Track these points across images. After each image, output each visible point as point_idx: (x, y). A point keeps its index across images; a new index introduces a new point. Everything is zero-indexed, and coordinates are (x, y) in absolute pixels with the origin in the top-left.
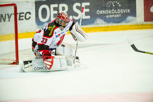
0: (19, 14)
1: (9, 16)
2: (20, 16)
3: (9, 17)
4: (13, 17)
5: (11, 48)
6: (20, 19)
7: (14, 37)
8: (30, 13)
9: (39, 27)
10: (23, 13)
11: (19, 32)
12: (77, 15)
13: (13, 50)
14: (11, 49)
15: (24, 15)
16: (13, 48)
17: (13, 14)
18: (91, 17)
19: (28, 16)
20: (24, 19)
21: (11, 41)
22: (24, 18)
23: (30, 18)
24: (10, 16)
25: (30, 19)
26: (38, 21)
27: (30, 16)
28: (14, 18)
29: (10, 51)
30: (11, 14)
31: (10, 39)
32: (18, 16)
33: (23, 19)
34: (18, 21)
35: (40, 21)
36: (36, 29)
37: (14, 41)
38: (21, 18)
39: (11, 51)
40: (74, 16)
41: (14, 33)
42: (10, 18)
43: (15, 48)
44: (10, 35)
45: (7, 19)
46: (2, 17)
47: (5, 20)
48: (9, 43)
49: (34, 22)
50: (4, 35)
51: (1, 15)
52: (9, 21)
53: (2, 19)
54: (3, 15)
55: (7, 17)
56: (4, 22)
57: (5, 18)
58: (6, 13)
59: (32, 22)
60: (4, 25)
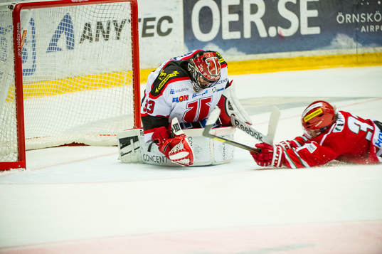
0: (142, 21)
1: (119, 25)
2: (145, 27)
3: (118, 30)
4: (127, 29)
5: (122, 105)
6: (144, 35)
7: (131, 79)
8: (170, 20)
10: (153, 19)
11: (142, 66)
12: (287, 24)
13: (127, 110)
14: (123, 108)
15: (155, 23)
16: (127, 106)
17: (127, 21)
18: (322, 30)
19: (165, 26)
20: (156, 35)
21: (121, 90)
22: (154, 31)
23: (170, 30)
24: (121, 26)
25: (171, 33)
26: (190, 38)
27: (170, 27)
28: (130, 31)
29: (121, 112)
30: (123, 22)
31: (120, 83)
32: (140, 26)
33: (152, 35)
34: (141, 40)
35: (197, 40)
37: (130, 89)
38: (148, 31)
39: (123, 112)
40: (279, 28)
41: (131, 68)
42: (120, 30)
43: (132, 106)
44: (121, 73)
45: (113, 33)
46: (101, 28)
47: (108, 36)
48: (118, 93)
49: (180, 43)
50: (105, 73)
51: (98, 23)
52: (118, 38)
53: (101, 33)
54: (103, 23)
55: (112, 27)
56: (107, 40)
57: (108, 32)
58: (111, 19)
59: (176, 41)
60: (105, 49)
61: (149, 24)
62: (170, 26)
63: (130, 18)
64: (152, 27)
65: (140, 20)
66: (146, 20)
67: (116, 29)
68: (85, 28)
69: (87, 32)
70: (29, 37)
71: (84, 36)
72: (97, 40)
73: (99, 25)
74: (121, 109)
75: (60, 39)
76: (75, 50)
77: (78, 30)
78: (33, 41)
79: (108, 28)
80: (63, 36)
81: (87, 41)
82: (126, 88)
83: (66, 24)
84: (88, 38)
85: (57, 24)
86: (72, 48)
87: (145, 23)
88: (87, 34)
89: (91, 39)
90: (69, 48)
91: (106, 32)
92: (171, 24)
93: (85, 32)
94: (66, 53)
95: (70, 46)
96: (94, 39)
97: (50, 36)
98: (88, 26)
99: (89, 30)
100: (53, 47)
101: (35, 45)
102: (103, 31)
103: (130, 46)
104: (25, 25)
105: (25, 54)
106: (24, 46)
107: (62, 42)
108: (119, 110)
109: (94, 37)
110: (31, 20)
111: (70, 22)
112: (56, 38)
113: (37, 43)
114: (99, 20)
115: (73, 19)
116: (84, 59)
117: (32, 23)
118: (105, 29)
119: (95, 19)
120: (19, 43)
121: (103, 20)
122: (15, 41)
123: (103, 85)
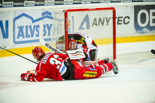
0: (117, 18)
1: (108, 19)
2: (119, 21)
3: (108, 21)
6: (118, 24)
7: (112, 41)
8: (129, 18)
9: (137, 32)
10: (122, 17)
11: (117, 36)
14: (109, 53)
15: (123, 19)
17: (111, 18)
19: (127, 20)
20: (123, 24)
21: (108, 46)
23: (128, 22)
25: (129, 24)
26: (137, 25)
28: (112, 22)
29: (108, 55)
30: (110, 18)
31: (108, 43)
33: (121, 24)
35: (139, 26)
36: (134, 33)
37: (112, 45)
38: (120, 22)
39: (109, 55)
41: (112, 37)
42: (108, 22)
43: (113, 52)
44: (108, 39)
45: (105, 23)
46: (101, 20)
47: (103, 24)
48: (107, 47)
49: (133, 27)
50: (102, 39)
51: (100, 18)
52: (107, 25)
53: (100, 23)
54: (101, 18)
55: (105, 20)
56: (103, 25)
57: (103, 22)
58: (105, 17)
59: (131, 27)
60: (102, 29)
61: (120, 19)
62: (129, 20)
63: (112, 16)
64: (121, 21)
65: (116, 18)
66: (119, 18)
67: (107, 21)
68: (94, 20)
69: (95, 22)
70: (71, 23)
72: (99, 25)
73: (100, 19)
74: (108, 53)
75: (84, 25)
76: (90, 29)
77: (91, 21)
79: (104, 20)
80: (85, 23)
81: (95, 26)
82: (110, 45)
83: (87, 18)
84: (95, 24)
85: (83, 18)
86: (89, 28)
87: (118, 19)
88: (95, 23)
89: (97, 25)
90: (88, 28)
91: (102, 22)
92: (129, 19)
93: (94, 22)
94: (86, 30)
95: (88, 27)
96: (98, 25)
97: (80, 23)
98: (95, 19)
99: (96, 21)
100: (81, 28)
101: (73, 27)
103: (112, 28)
104: (69, 18)
105: (69, 30)
106: (69, 27)
107: (85, 26)
108: (107, 54)
109: (98, 24)
110: (72, 17)
111: (88, 18)
112: (82, 24)
113: (74, 26)
114: (100, 17)
115: (89, 17)
116: (93, 33)
117: (73, 18)
118: (102, 21)
119: (98, 17)
120: (67, 25)
121: (101, 17)
122: (65, 25)
123: (101, 44)
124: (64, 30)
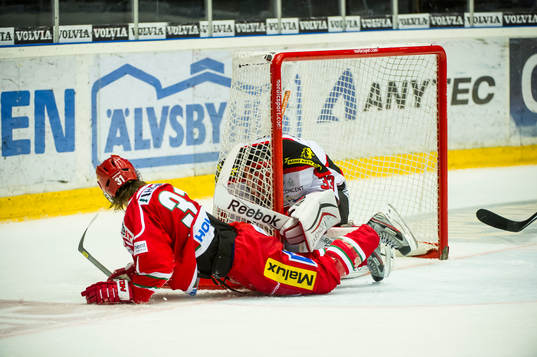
0: (452, 82)
1: (419, 87)
2: (456, 91)
3: (419, 94)
4: (432, 92)
5: (421, 199)
6: (455, 102)
7: (435, 162)
8: (491, 81)
9: (521, 132)
10: (468, 80)
11: (451, 146)
13: (428, 206)
14: (423, 204)
15: (470, 86)
16: (428, 200)
17: (431, 83)
19: (484, 90)
20: (471, 102)
21: (422, 178)
22: (469, 96)
23: (490, 97)
24: (423, 89)
25: (492, 101)
26: (519, 109)
27: (491, 92)
28: (435, 95)
29: (419, 210)
30: (426, 83)
31: (419, 169)
32: (449, 89)
33: (465, 102)
34: (451, 109)
35: (528, 110)
36: (511, 136)
37: (434, 177)
38: (460, 97)
39: (423, 210)
41: (435, 148)
42: (421, 94)
43: (436, 201)
44: (420, 154)
45: (410, 98)
46: (395, 90)
47: (403, 102)
48: (416, 182)
49: (505, 114)
50: (399, 155)
51: (391, 84)
52: (418, 105)
53: (394, 98)
54: (397, 84)
55: (410, 90)
56: (402, 107)
57: (404, 96)
58: (409, 79)
59: (499, 112)
60: (400, 120)
61: (462, 86)
62: (491, 90)
63: (435, 77)
64: (466, 91)
65: (449, 80)
66: (458, 81)
67: (416, 92)
68: (372, 90)
69: (375, 94)
70: (292, 101)
71: (371, 102)
72: (388, 107)
73: (392, 87)
74: (420, 206)
75: (336, 105)
76: (357, 120)
77: (362, 93)
78: (299, 106)
79: (405, 91)
80: (341, 101)
81: (374, 108)
82: (427, 175)
83: (346, 84)
84: (376, 103)
85: (333, 83)
86: (354, 118)
87: (456, 85)
88: (374, 99)
89: (380, 105)
90: (349, 118)
91: (401, 95)
92: (492, 88)
93: (371, 95)
94: (344, 124)
95: (351, 114)
96: (384, 106)
97: (323, 100)
98: (376, 87)
99: (378, 92)
100: (326, 116)
101: (300, 112)
102: (396, 94)
103: (435, 117)
104: (287, 82)
105: (287, 124)
106: (286, 112)
107: (339, 109)
108: (417, 206)
109: (384, 102)
110: (297, 77)
111: (351, 81)
112: (330, 103)
113: (303, 109)
114: (392, 79)
115: (355, 76)
116: (369, 133)
117: (298, 82)
118: (400, 91)
119: (386, 78)
120: (278, 108)
121: (397, 79)
122: (273, 106)
123: (396, 171)
124: (269, 125)
